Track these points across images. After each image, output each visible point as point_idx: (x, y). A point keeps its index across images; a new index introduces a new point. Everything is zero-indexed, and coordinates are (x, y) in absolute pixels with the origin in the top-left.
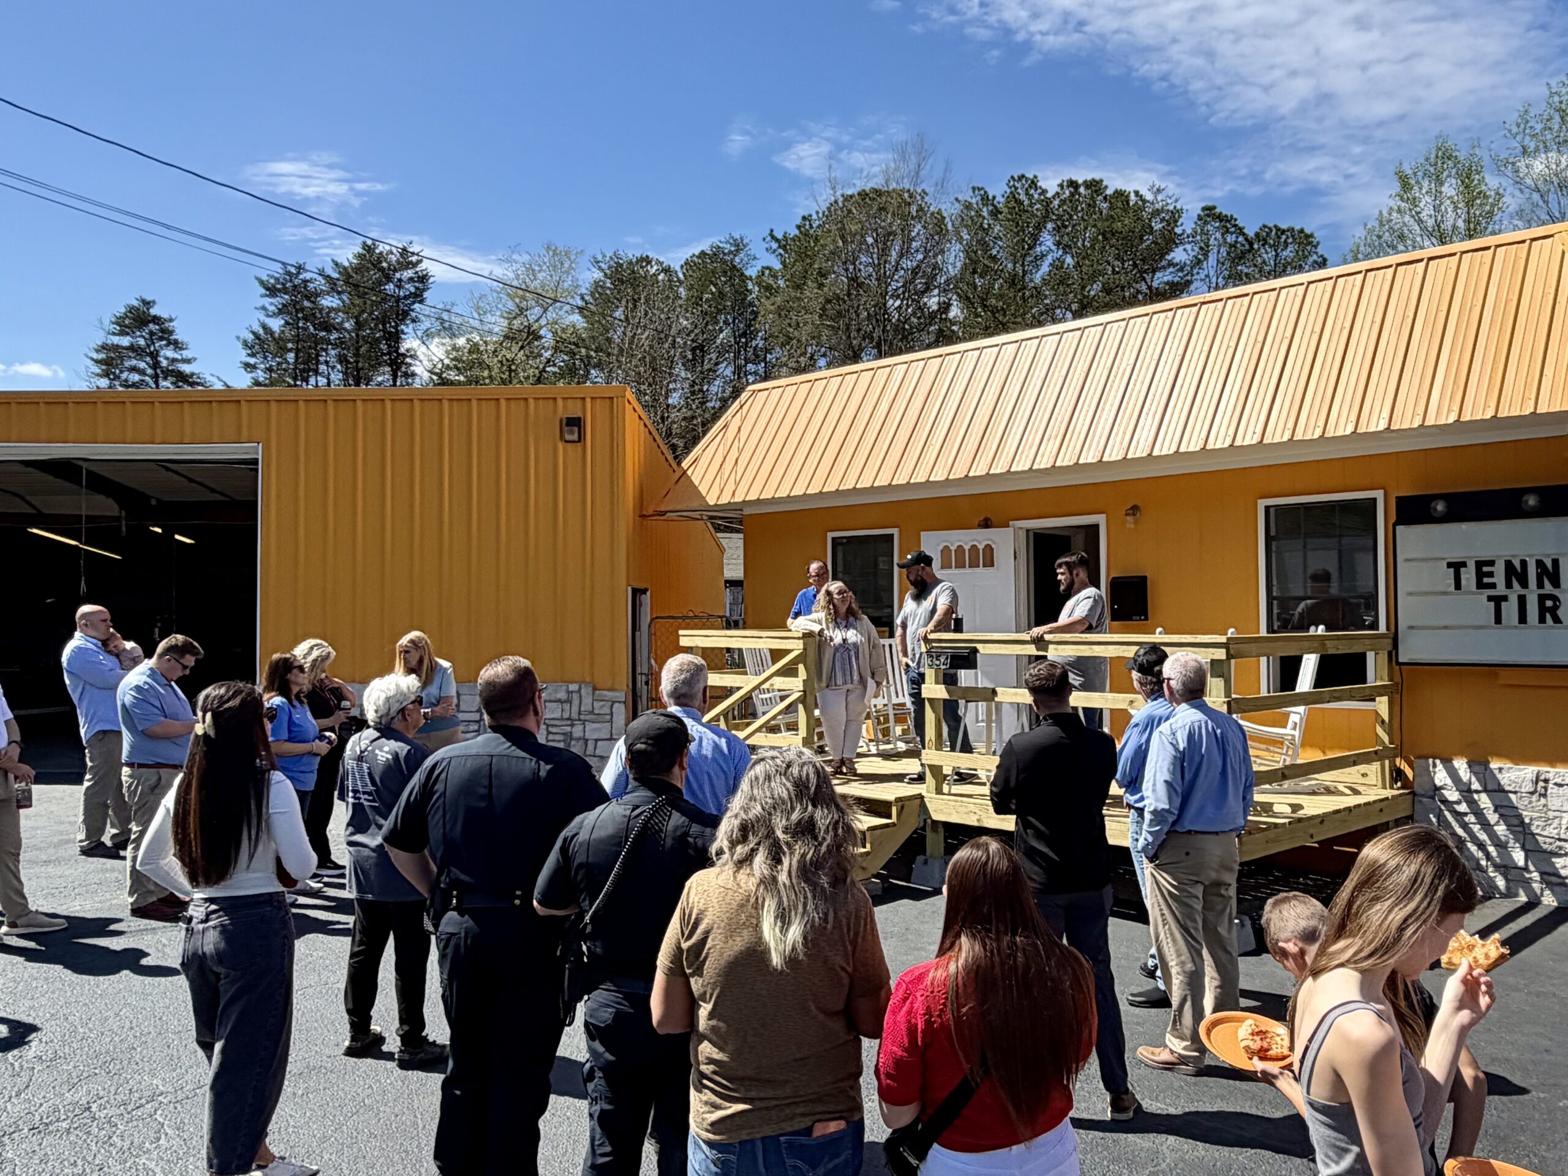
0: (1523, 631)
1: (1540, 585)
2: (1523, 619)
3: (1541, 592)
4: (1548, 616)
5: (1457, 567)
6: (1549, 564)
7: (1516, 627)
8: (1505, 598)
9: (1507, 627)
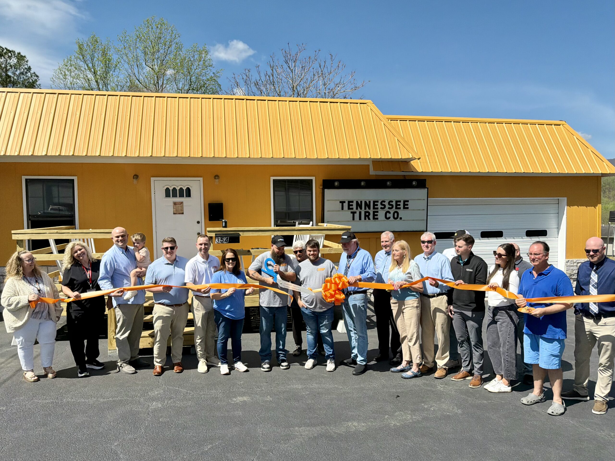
0: (360, 222)
1: (365, 209)
2: (360, 219)
4: (367, 217)
5: (342, 203)
6: (368, 203)
7: (358, 221)
8: (356, 212)
9: (356, 221)
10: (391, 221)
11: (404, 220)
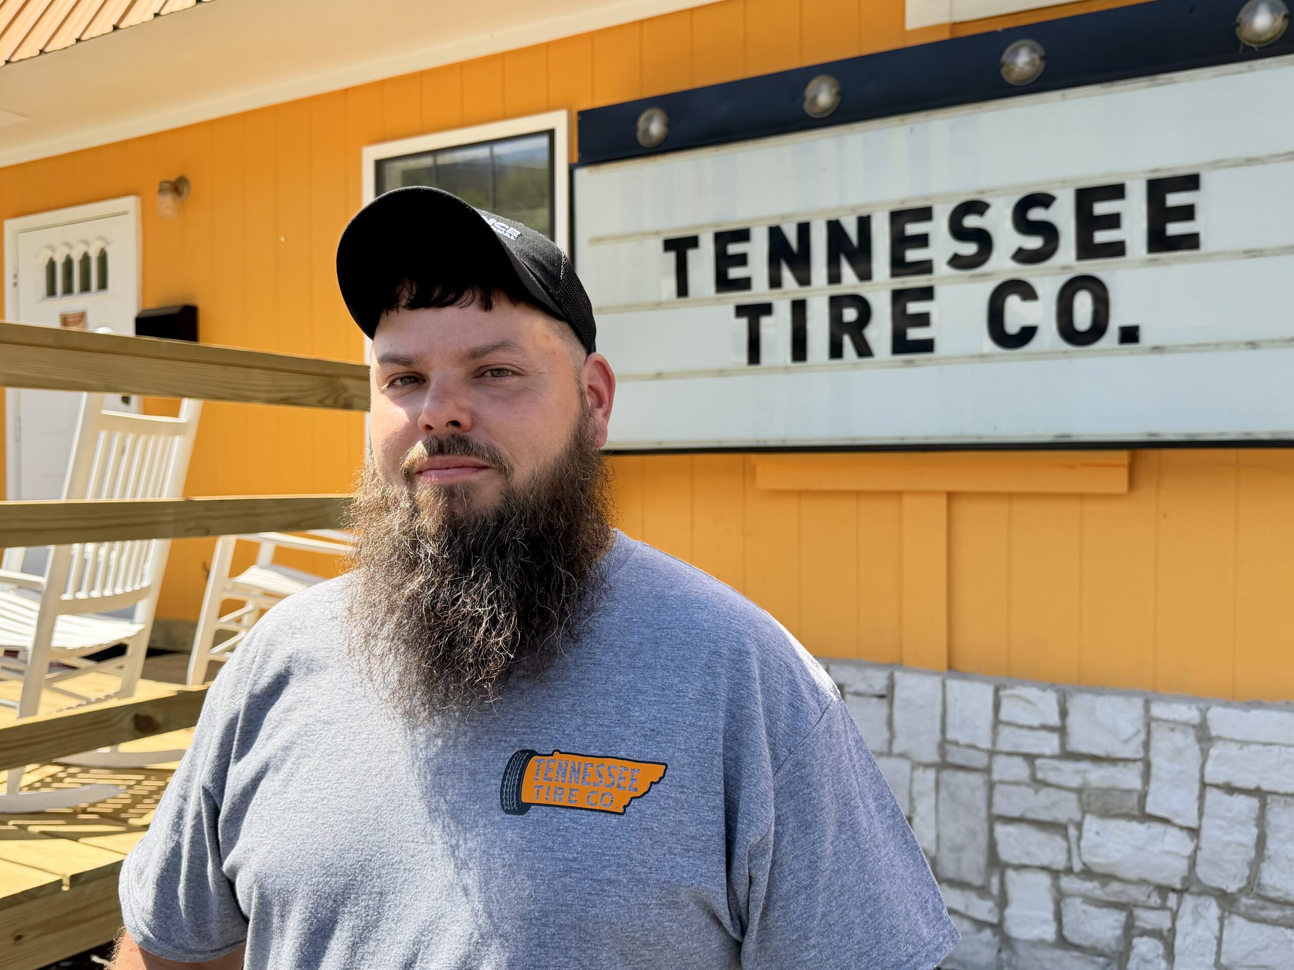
0: (801, 372)
1: (834, 278)
2: (799, 350)
3: (837, 290)
4: (847, 340)
5: (681, 248)
6: (851, 229)
7: (786, 369)
8: (766, 309)
9: (772, 370)
10: (1043, 355)
11: (1157, 349)
